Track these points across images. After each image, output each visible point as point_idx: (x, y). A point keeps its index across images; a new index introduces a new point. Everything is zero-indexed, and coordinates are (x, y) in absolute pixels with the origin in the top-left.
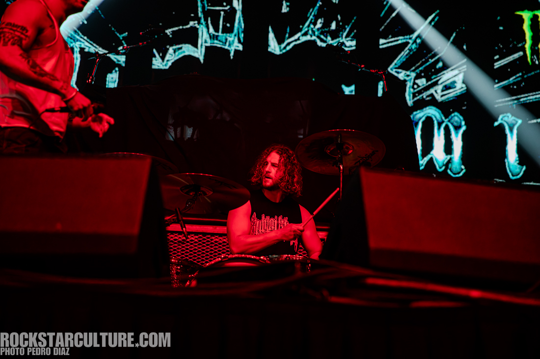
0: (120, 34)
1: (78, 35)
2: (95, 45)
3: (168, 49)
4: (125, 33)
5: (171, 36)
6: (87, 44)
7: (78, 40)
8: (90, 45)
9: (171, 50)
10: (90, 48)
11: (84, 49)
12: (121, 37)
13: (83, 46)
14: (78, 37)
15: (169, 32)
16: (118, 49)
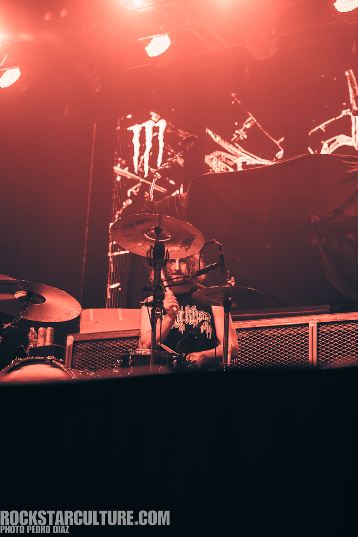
0: (277, 140)
1: (240, 150)
2: (255, 156)
3: (322, 144)
4: (281, 138)
5: (324, 131)
6: (248, 157)
7: (240, 156)
8: (250, 158)
9: (325, 145)
10: (250, 160)
11: (246, 162)
12: (278, 143)
13: (244, 161)
14: (240, 153)
15: (322, 127)
16: (277, 155)
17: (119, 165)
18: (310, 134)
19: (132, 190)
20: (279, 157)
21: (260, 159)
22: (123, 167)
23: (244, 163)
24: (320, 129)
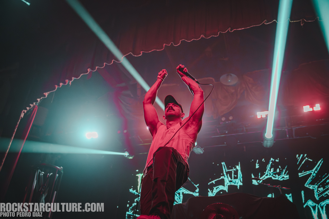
2: (187, 190)
3: (214, 188)
4: (198, 184)
6: (184, 190)
7: (181, 190)
8: (185, 191)
9: (215, 188)
12: (196, 186)
13: (183, 192)
15: (214, 182)
16: (196, 191)
17: (132, 189)
18: (209, 184)
19: (137, 199)
20: (197, 192)
21: (189, 192)
22: (133, 190)
23: (183, 193)
24: (212, 183)
